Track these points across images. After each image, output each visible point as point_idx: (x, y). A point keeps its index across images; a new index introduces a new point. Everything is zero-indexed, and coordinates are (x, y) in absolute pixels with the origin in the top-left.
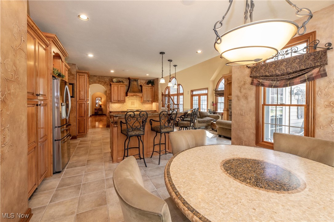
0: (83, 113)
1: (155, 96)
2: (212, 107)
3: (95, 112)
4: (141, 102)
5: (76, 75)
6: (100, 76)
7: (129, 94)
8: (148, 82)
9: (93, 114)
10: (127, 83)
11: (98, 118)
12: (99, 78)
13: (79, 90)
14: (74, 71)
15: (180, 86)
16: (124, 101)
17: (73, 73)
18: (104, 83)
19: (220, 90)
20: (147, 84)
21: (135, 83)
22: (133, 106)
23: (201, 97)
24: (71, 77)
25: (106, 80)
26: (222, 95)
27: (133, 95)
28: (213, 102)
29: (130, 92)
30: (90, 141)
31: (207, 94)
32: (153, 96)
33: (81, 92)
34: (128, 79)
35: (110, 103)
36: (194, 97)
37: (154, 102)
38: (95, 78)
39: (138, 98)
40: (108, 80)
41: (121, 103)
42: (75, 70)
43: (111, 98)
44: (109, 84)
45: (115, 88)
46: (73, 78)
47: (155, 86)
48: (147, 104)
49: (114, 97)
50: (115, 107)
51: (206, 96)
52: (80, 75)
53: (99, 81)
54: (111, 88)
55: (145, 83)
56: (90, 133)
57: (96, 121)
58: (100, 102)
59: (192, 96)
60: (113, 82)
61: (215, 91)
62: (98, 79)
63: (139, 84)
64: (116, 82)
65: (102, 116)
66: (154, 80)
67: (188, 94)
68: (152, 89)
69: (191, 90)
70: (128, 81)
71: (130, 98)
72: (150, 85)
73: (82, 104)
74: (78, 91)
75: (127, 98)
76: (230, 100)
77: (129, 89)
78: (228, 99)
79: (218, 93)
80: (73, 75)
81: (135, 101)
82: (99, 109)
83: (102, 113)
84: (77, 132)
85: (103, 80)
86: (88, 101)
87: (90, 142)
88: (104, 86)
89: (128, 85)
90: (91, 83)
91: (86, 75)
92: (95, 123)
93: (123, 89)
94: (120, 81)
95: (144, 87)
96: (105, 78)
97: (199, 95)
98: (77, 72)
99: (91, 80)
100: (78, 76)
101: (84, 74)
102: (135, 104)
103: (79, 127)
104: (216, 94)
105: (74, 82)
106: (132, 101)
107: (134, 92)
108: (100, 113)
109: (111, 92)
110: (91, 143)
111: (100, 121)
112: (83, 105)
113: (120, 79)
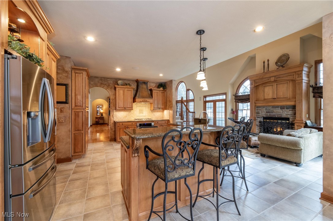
0: (80, 125)
1: (168, 102)
2: (232, 115)
3: (96, 121)
4: (151, 110)
5: (70, 73)
6: (102, 78)
7: (137, 100)
8: (159, 86)
9: (93, 123)
10: (134, 86)
11: (99, 128)
12: (101, 80)
13: (75, 93)
14: (68, 67)
15: (190, 91)
16: (131, 109)
17: (66, 69)
18: (108, 86)
19: (241, 94)
20: (158, 88)
21: (144, 86)
22: (141, 115)
23: (217, 103)
24: (64, 75)
25: (109, 82)
26: (244, 100)
27: (142, 101)
28: (232, 110)
29: (138, 97)
30: (89, 165)
31: (225, 100)
32: (164, 103)
33: (78, 96)
34: (135, 82)
35: (114, 111)
36: (207, 104)
37: (166, 109)
38: (97, 80)
39: (148, 105)
40: (112, 83)
41: (128, 111)
42: (70, 66)
43: (116, 104)
44: (113, 87)
45: (120, 92)
46: (67, 77)
47: (167, 91)
48: (157, 112)
49: (120, 103)
50: (120, 116)
51: (224, 103)
52: (77, 73)
53: (101, 84)
54: (115, 92)
55: (155, 86)
56: (89, 151)
57: (97, 132)
58: (101, 109)
59: (205, 102)
60: (118, 85)
61: (235, 96)
62: (100, 82)
63: (149, 88)
64: (122, 85)
65: (104, 126)
66: (165, 83)
67: (200, 100)
68: (163, 93)
69: (204, 96)
70: (136, 84)
71: (137, 105)
72: (161, 89)
73: (78, 112)
74: (73, 95)
75: (134, 105)
76: (257, 107)
77: (138, 94)
78: (255, 106)
79: (238, 98)
80: (67, 72)
81: (144, 108)
82: (100, 117)
83: (104, 122)
84: (73, 152)
85: (106, 83)
86: (87, 108)
87: (89, 168)
88: (108, 90)
89: (136, 89)
90: (92, 86)
91: (85, 74)
92: (96, 135)
93: (130, 94)
94: (126, 84)
95: (154, 91)
96: (108, 80)
97: (215, 102)
98: (72, 68)
99: (92, 83)
100: (73, 74)
101: (81, 72)
102: (144, 112)
103: (75, 144)
104: (237, 99)
105: (68, 82)
106: (140, 108)
107: (143, 97)
108: (101, 121)
109: (115, 98)
110: (91, 170)
111: (101, 132)
112: (80, 114)
113: (126, 81)
